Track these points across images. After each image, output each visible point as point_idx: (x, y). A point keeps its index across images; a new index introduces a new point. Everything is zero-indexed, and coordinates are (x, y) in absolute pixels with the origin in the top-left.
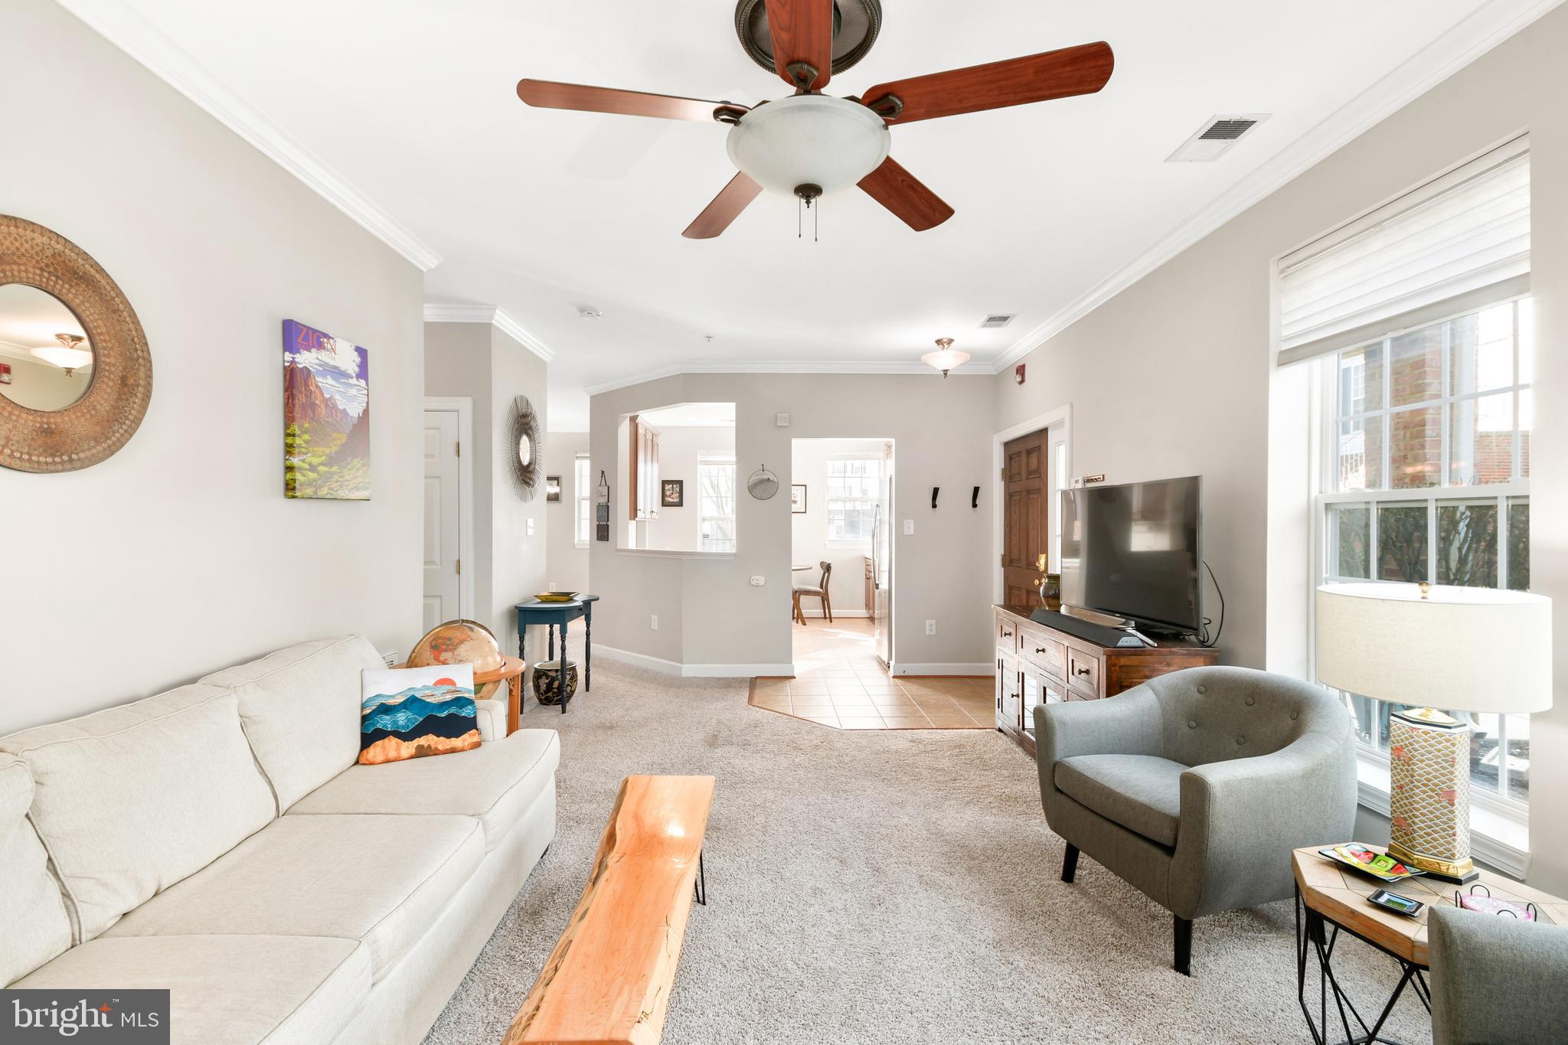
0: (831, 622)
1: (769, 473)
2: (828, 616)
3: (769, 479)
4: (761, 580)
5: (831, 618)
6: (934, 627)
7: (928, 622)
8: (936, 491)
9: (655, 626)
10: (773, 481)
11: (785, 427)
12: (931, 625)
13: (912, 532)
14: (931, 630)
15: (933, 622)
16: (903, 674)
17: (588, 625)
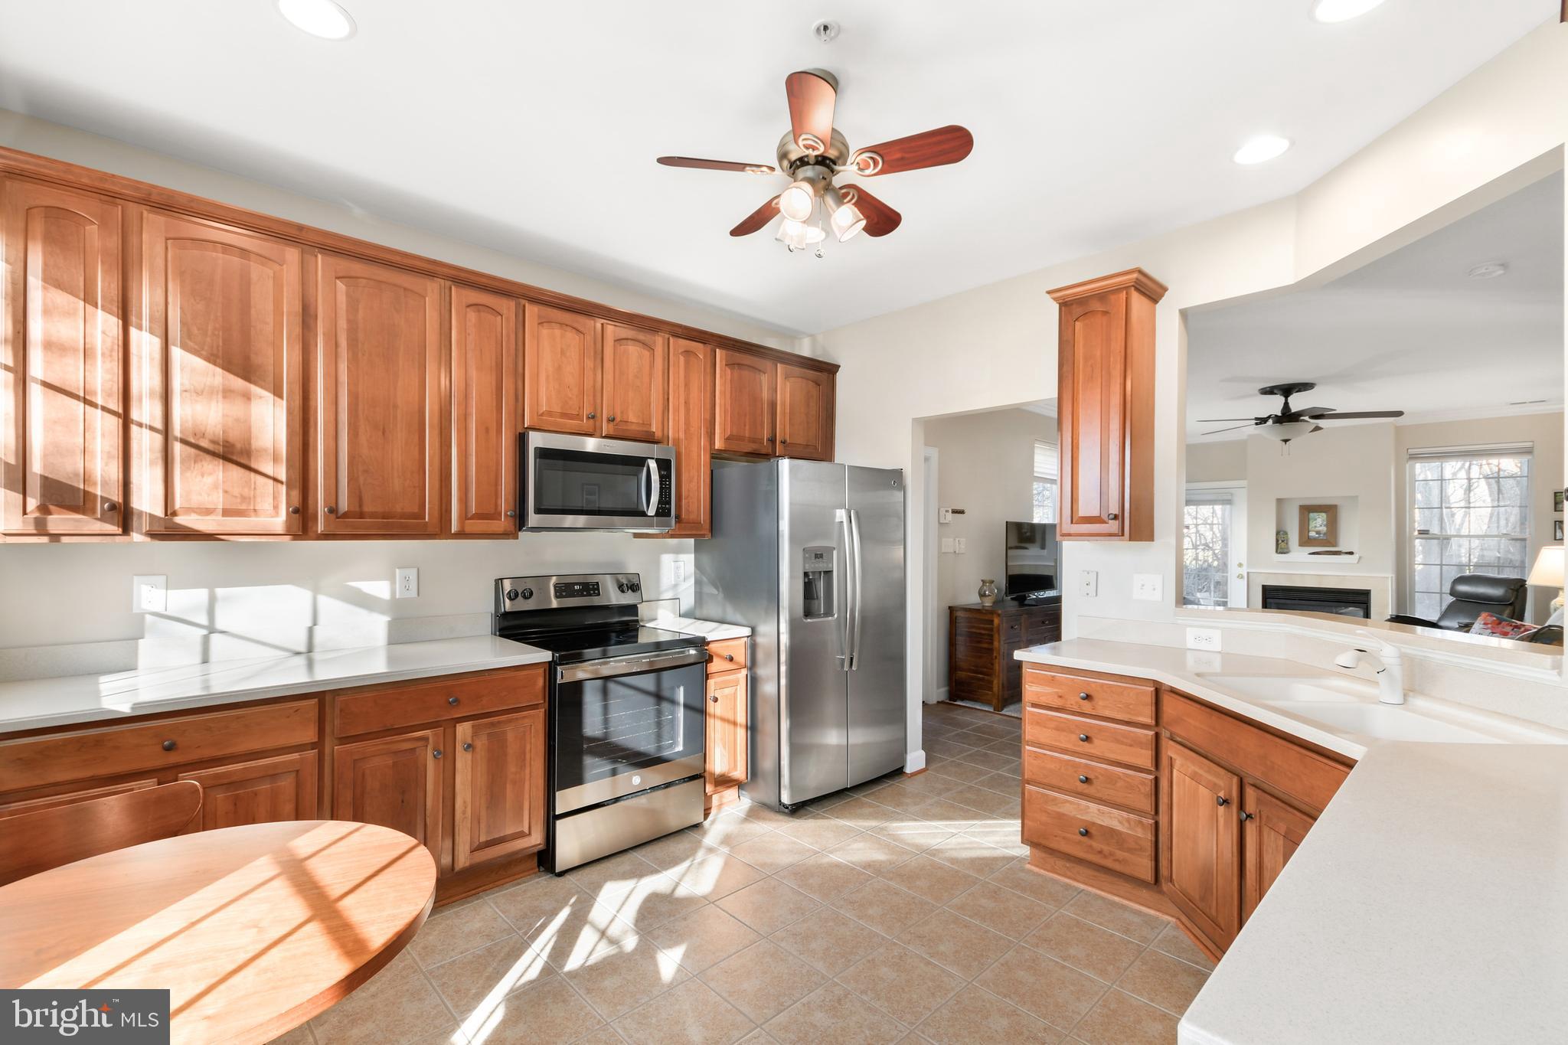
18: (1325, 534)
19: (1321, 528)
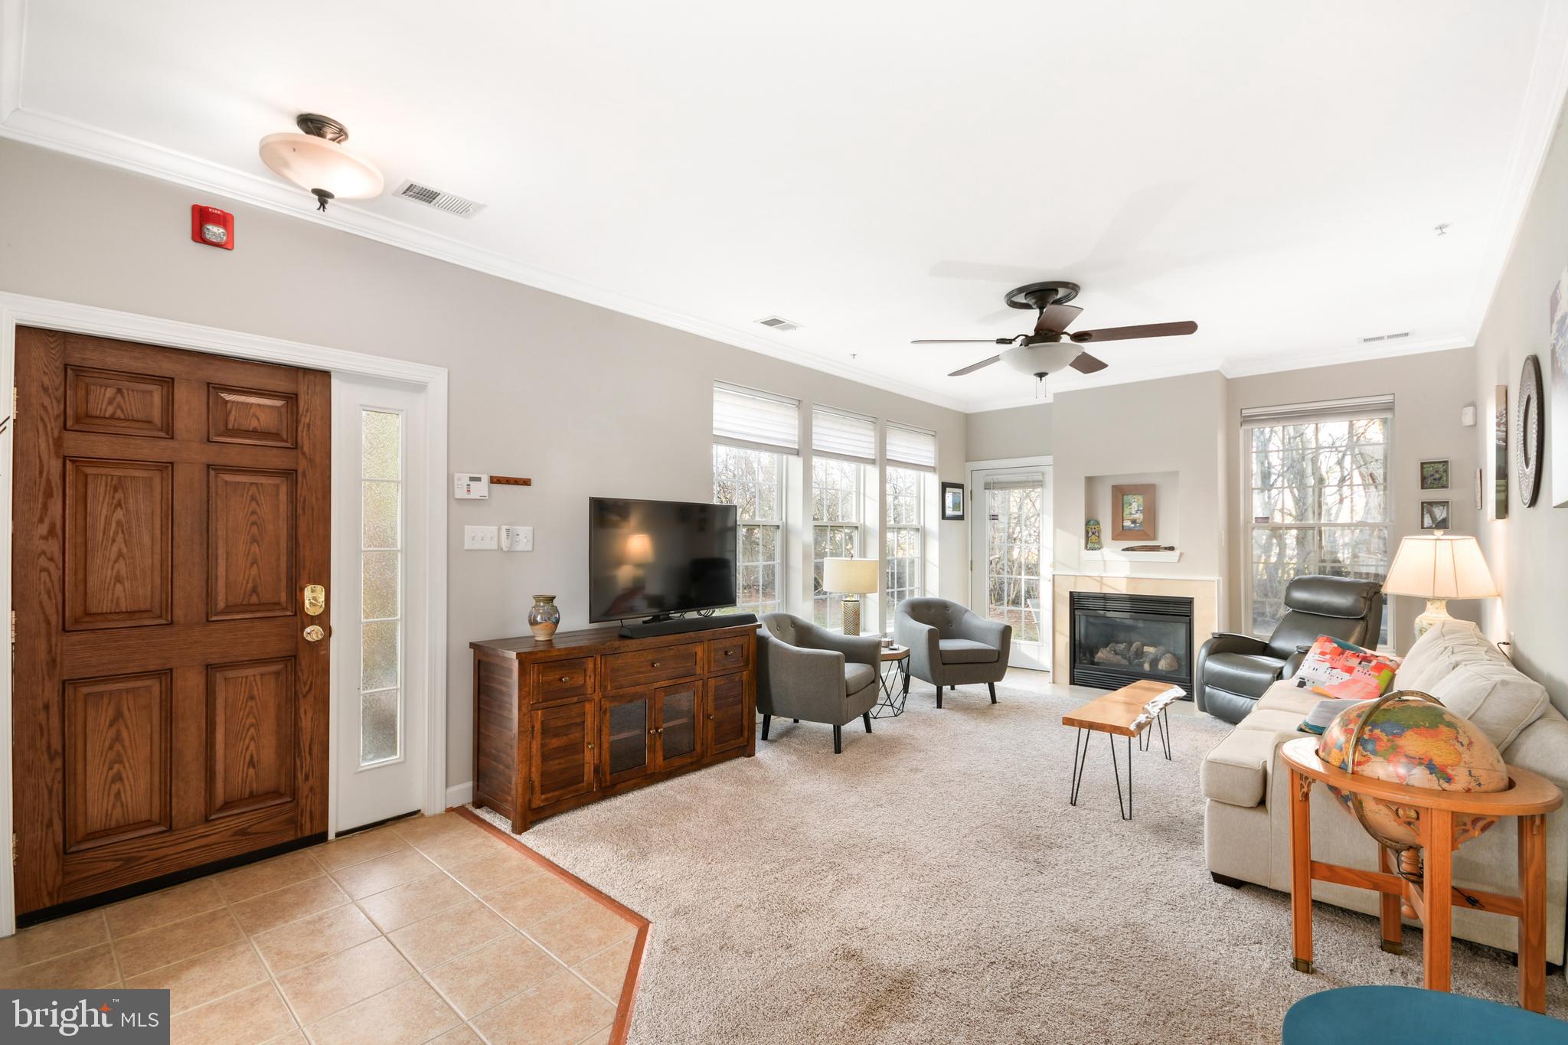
18: (1141, 524)
19: (1137, 516)
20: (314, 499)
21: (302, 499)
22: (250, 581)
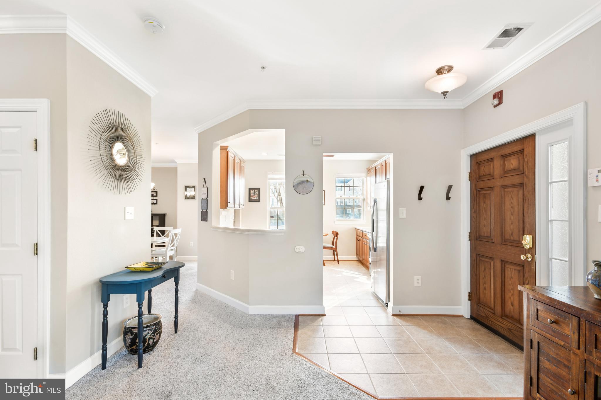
0: (338, 263)
1: (308, 176)
2: (336, 259)
3: (307, 181)
4: (302, 249)
5: (338, 260)
6: (420, 281)
7: (416, 278)
8: (422, 188)
9: (233, 278)
10: (310, 182)
11: (319, 145)
12: (418, 280)
13: (404, 216)
14: (418, 283)
15: (419, 277)
16: (399, 313)
17: (177, 284)
20: (529, 195)
21: (525, 196)
22: (511, 231)
